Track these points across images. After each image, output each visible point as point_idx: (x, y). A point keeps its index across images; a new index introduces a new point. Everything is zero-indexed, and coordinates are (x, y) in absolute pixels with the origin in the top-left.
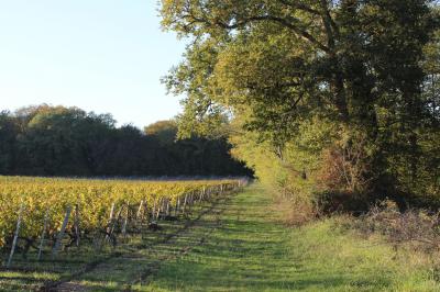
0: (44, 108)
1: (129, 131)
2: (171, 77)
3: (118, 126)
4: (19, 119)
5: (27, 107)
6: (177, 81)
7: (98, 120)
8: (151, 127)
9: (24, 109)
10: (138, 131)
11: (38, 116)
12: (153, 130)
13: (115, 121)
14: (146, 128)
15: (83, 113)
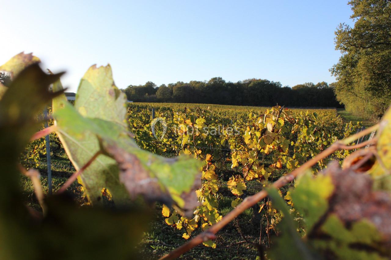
0: (254, 80)
1: (287, 89)
2: (334, 69)
3: (282, 86)
4: (244, 84)
5: (247, 79)
6: (336, 70)
7: (275, 84)
8: (295, 87)
9: (246, 80)
10: (291, 89)
11: (252, 83)
12: (296, 88)
13: (281, 85)
14: (293, 87)
15: (269, 82)
